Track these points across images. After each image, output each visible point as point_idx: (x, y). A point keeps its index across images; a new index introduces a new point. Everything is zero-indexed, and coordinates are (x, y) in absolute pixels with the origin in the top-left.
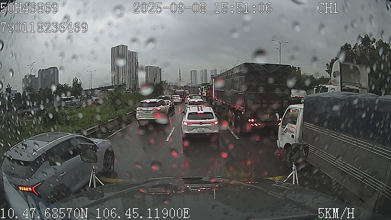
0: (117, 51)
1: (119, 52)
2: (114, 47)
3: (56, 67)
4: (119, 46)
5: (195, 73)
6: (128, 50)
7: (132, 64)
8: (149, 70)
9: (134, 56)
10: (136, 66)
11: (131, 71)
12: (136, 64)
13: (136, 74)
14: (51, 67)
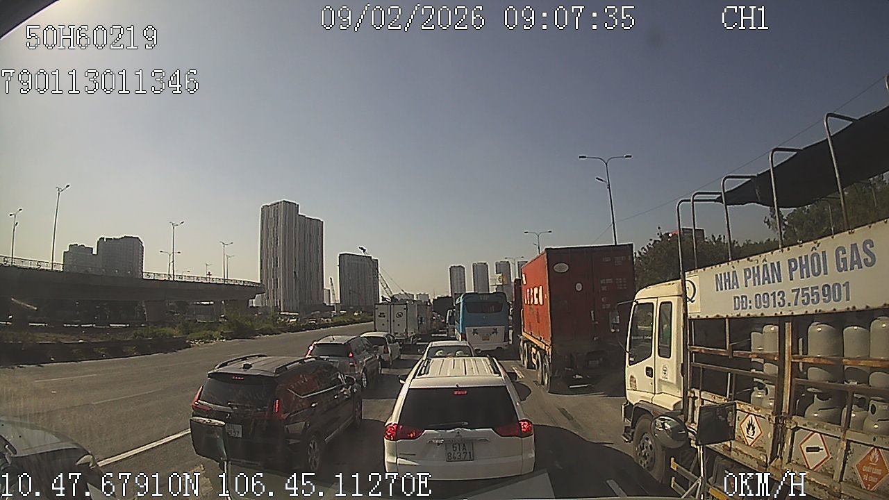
0: (274, 216)
1: (277, 217)
2: (268, 206)
3: (138, 238)
4: (278, 203)
5: (460, 271)
6: (299, 213)
7: (308, 248)
8: (348, 264)
9: (313, 230)
10: (318, 251)
11: (305, 263)
12: (318, 247)
13: (318, 271)
14: (125, 237)
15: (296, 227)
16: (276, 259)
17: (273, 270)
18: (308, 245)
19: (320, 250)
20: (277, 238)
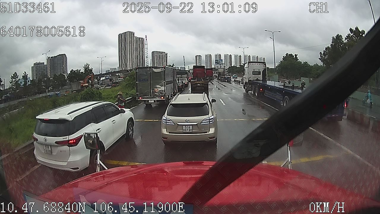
0: (124, 38)
2: (121, 34)
4: (126, 32)
5: (200, 58)
6: (135, 36)
8: (156, 55)
9: (141, 42)
10: (142, 51)
11: (137, 56)
12: (142, 49)
13: (143, 59)
14: (59, 55)
15: (134, 41)
16: (126, 55)
17: (125, 60)
18: (138, 49)
19: (143, 50)
20: (126, 46)
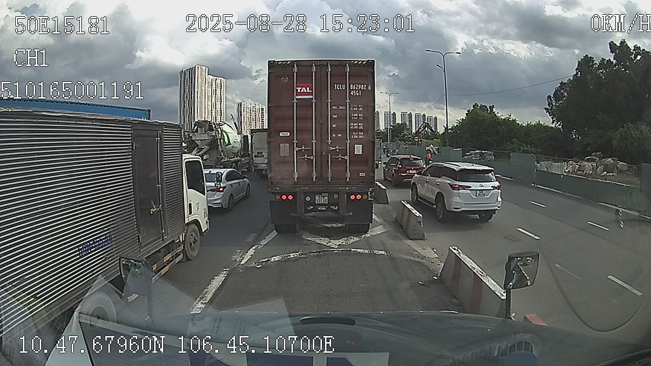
0: (189, 77)
1: (192, 78)
4: (192, 68)
8: (244, 110)
10: (221, 101)
11: (212, 110)
12: (221, 98)
13: (221, 115)
15: (206, 84)
16: (191, 107)
17: (189, 116)
18: (214, 97)
20: (191, 92)
